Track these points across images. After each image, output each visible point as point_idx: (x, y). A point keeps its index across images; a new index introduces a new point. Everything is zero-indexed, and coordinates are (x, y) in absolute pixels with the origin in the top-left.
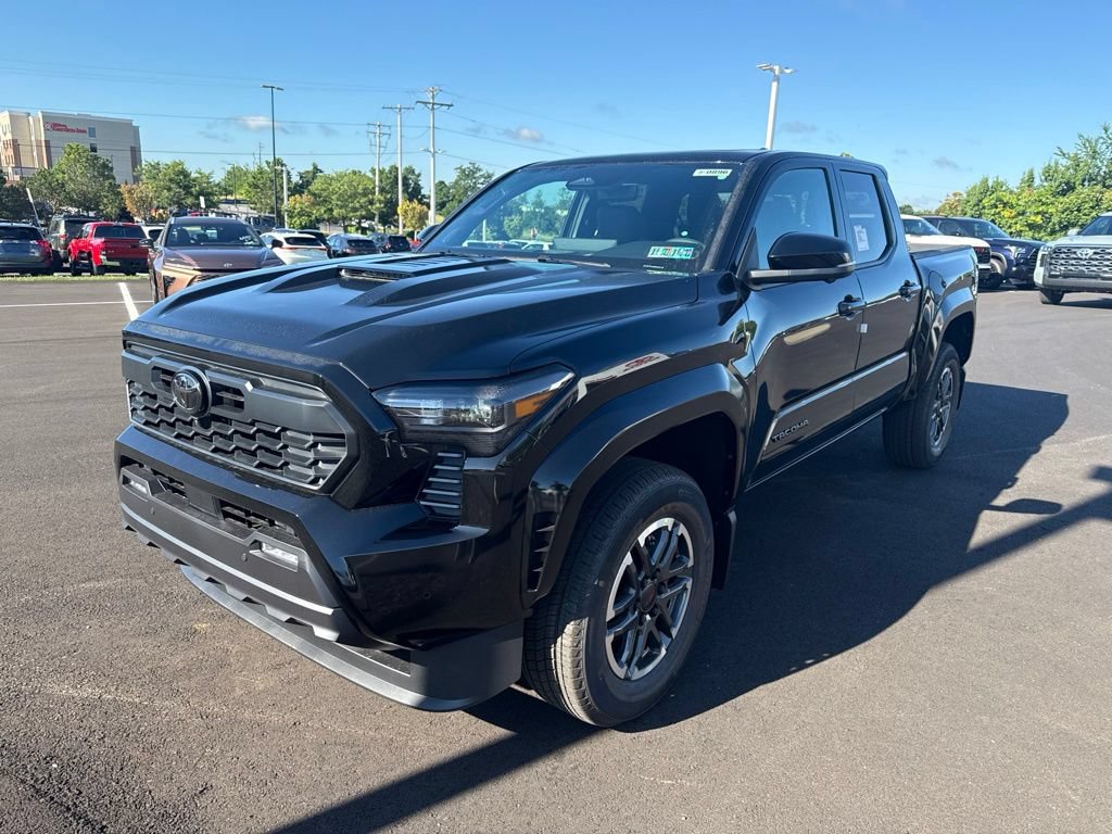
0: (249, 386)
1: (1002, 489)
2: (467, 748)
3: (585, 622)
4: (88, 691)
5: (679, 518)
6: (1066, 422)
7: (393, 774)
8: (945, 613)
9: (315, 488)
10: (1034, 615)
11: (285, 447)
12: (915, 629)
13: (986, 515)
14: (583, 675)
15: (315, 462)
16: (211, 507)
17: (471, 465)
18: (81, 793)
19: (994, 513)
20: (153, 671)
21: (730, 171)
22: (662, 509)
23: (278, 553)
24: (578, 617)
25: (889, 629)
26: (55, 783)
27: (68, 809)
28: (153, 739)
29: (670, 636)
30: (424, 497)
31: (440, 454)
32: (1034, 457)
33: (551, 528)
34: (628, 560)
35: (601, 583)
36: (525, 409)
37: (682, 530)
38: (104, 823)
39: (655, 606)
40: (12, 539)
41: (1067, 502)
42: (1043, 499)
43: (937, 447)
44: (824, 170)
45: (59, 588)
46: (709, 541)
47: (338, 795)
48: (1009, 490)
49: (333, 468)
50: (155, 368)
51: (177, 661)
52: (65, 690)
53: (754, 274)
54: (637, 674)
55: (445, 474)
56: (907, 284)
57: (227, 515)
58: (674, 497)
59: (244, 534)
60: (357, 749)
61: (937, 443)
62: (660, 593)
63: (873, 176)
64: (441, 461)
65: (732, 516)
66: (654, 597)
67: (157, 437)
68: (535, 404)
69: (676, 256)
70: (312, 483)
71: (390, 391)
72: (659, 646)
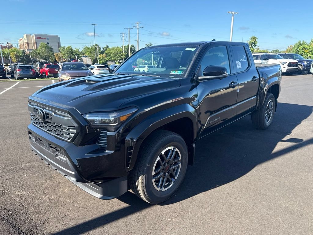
0: (53, 114)
1: (286, 135)
2: (117, 209)
3: (145, 176)
4: (22, 193)
5: (175, 146)
6: (311, 115)
7: (96, 216)
8: (260, 172)
9: (69, 140)
10: (286, 173)
11: (62, 130)
12: (250, 177)
13: (280, 143)
14: (145, 190)
15: (69, 134)
16: (48, 145)
17: (109, 134)
18: (15, 219)
19: (282, 142)
20: (39, 188)
21: (195, 48)
22: (169, 144)
23: (61, 157)
24: (143, 174)
25: (242, 177)
26: (9, 217)
27: (11, 224)
28: (36, 206)
29: (175, 179)
30: (98, 142)
31: (101, 131)
32: (299, 125)
33: (132, 151)
34: (159, 158)
35: (149, 165)
36: (123, 119)
37: (177, 150)
38: (19, 228)
39: (169, 171)
40: (11, 152)
41: (305, 139)
42: (298, 138)
43: (268, 123)
44: (226, 46)
45: (20, 165)
46: (186, 152)
47: (80, 221)
48: (288, 135)
49: (73, 135)
50: (34, 109)
51: (46, 185)
52: (16, 192)
53: (200, 78)
54: (164, 190)
55: (103, 137)
56: (254, 77)
57: (51, 147)
58: (173, 141)
59: (54, 152)
60: (88, 209)
61: (268, 122)
62: (171, 167)
63: (244, 46)
64: (102, 133)
65: (194, 145)
66: (169, 168)
67: (36, 126)
68: (126, 117)
69: (178, 73)
70: (69, 139)
71: (87, 115)
72: (171, 182)
